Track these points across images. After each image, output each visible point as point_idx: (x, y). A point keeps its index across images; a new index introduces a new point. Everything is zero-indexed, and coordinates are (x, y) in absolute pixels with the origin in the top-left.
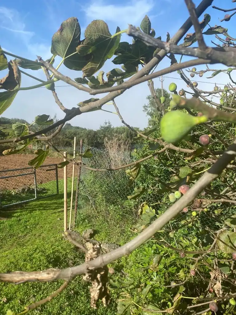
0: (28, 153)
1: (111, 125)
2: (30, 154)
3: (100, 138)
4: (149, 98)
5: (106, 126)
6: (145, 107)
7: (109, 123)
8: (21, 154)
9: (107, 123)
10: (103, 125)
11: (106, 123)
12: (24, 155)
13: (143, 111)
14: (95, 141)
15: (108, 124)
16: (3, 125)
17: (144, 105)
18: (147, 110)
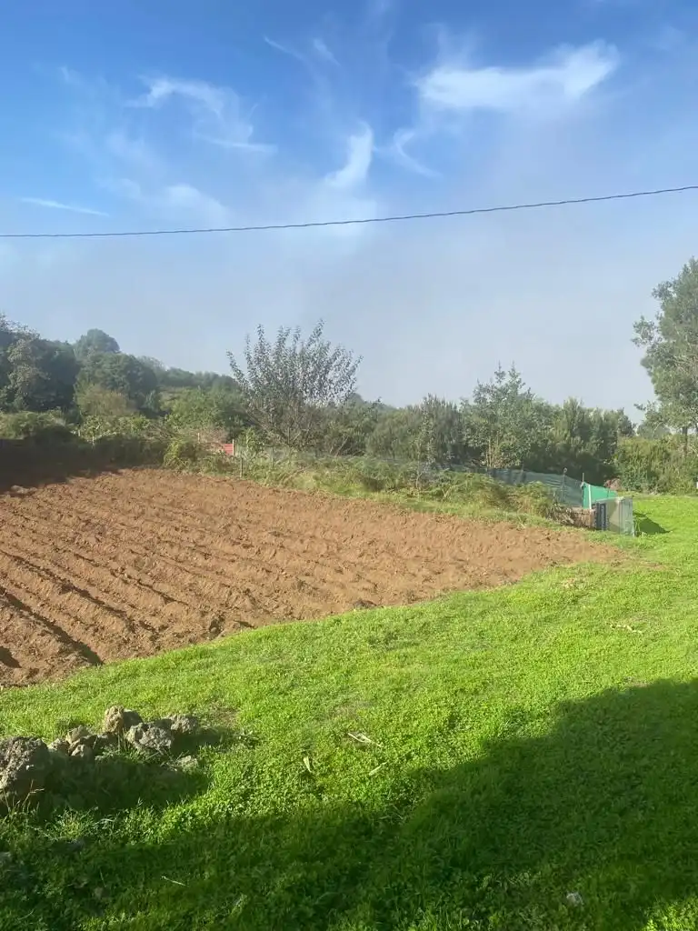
0: (205, 469)
1: (519, 382)
2: (215, 470)
3: (473, 430)
4: (662, 293)
5: (498, 386)
6: (643, 327)
7: (514, 376)
8: (180, 471)
9: (503, 373)
10: (490, 380)
11: (501, 375)
12: (191, 473)
13: (635, 341)
14: (451, 439)
15: (507, 380)
16: (173, 389)
17: (639, 321)
18: (651, 338)
